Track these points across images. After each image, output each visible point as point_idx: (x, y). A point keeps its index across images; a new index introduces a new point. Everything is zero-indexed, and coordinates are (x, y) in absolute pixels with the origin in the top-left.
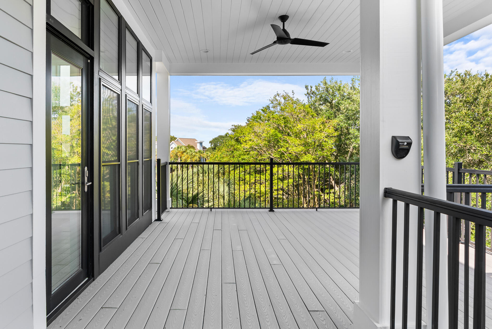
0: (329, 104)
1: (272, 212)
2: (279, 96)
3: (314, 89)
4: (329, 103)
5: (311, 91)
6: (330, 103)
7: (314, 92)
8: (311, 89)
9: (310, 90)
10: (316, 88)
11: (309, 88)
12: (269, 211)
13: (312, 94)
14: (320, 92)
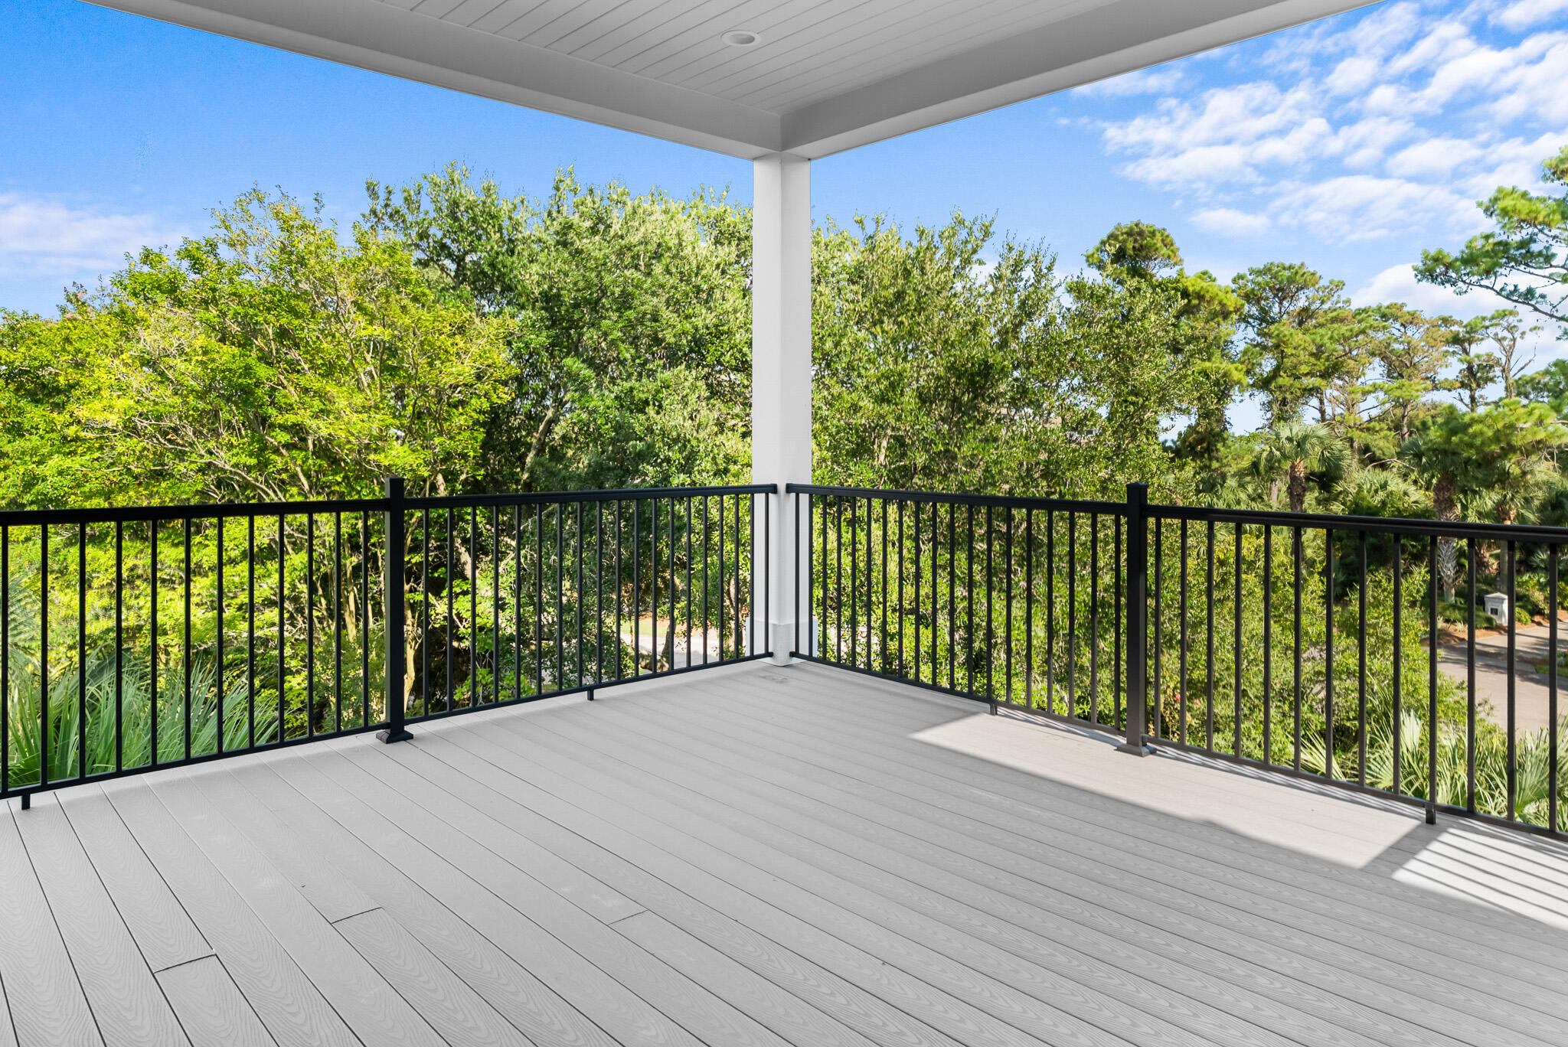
0: (452, 267)
1: (403, 743)
2: (260, 201)
3: (397, 201)
4: (453, 260)
5: (387, 206)
6: (459, 260)
7: (397, 212)
8: (388, 199)
9: (382, 202)
10: (406, 199)
11: (382, 195)
12: (389, 741)
13: (391, 216)
14: (422, 216)
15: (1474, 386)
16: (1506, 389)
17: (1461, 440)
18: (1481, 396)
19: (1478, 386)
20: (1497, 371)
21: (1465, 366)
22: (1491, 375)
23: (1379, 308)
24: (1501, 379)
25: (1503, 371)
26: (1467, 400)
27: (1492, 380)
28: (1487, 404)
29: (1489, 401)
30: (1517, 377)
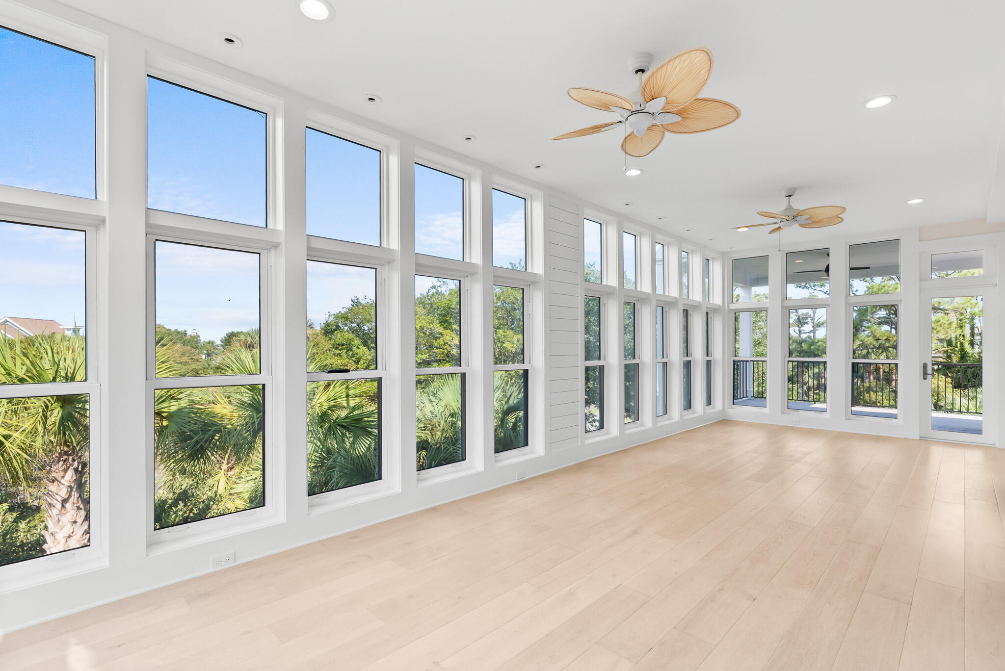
15: (800, 326)
16: (813, 327)
17: (815, 348)
18: (803, 330)
19: (802, 326)
20: (809, 320)
21: (797, 318)
22: (806, 321)
23: (764, 294)
24: (811, 323)
25: (812, 320)
26: (797, 332)
27: (807, 323)
28: (805, 333)
29: (806, 332)
30: (817, 322)
